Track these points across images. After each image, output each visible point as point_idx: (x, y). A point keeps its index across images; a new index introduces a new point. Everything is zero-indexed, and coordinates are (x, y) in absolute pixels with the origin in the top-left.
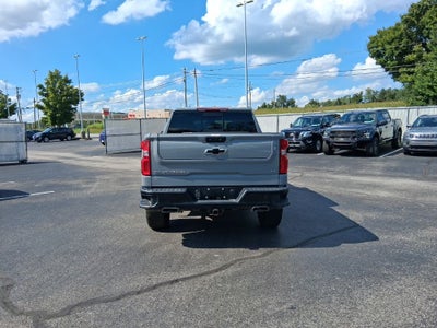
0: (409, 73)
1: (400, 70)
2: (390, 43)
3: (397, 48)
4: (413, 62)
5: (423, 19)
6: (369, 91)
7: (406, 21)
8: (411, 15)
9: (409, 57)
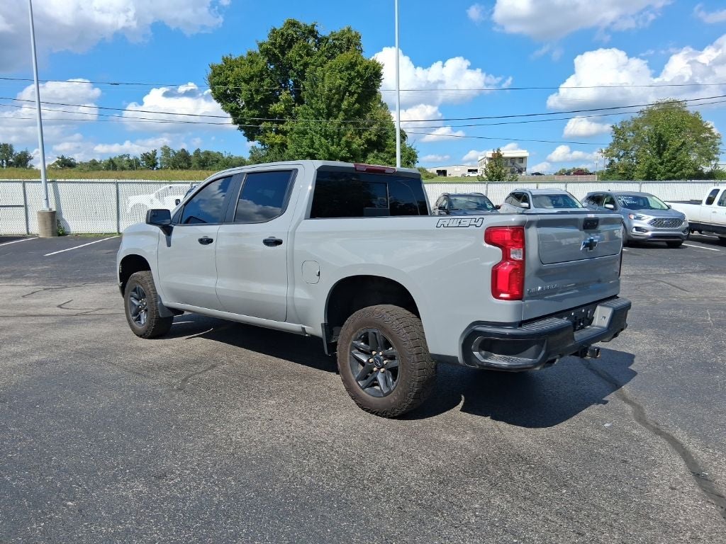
0: (278, 132)
1: (262, 126)
2: (247, 82)
3: (257, 91)
4: (281, 116)
5: (291, 54)
6: (166, 150)
7: (266, 52)
8: (273, 44)
9: (277, 107)
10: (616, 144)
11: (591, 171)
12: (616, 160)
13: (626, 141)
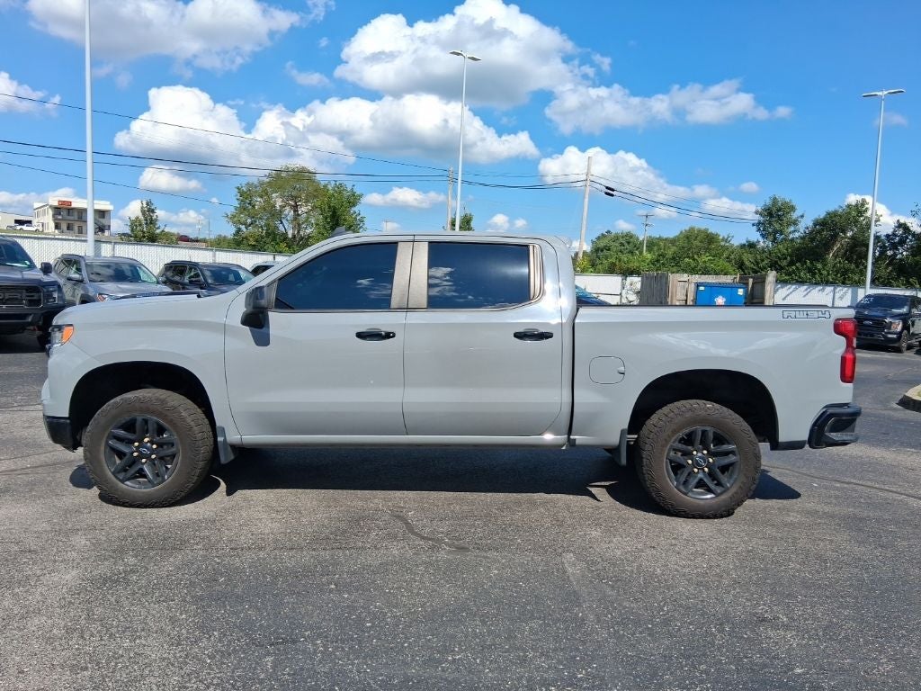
10: (242, 209)
11: (192, 237)
12: (243, 227)
13: (254, 206)
